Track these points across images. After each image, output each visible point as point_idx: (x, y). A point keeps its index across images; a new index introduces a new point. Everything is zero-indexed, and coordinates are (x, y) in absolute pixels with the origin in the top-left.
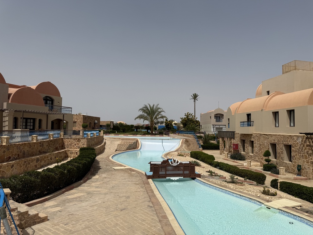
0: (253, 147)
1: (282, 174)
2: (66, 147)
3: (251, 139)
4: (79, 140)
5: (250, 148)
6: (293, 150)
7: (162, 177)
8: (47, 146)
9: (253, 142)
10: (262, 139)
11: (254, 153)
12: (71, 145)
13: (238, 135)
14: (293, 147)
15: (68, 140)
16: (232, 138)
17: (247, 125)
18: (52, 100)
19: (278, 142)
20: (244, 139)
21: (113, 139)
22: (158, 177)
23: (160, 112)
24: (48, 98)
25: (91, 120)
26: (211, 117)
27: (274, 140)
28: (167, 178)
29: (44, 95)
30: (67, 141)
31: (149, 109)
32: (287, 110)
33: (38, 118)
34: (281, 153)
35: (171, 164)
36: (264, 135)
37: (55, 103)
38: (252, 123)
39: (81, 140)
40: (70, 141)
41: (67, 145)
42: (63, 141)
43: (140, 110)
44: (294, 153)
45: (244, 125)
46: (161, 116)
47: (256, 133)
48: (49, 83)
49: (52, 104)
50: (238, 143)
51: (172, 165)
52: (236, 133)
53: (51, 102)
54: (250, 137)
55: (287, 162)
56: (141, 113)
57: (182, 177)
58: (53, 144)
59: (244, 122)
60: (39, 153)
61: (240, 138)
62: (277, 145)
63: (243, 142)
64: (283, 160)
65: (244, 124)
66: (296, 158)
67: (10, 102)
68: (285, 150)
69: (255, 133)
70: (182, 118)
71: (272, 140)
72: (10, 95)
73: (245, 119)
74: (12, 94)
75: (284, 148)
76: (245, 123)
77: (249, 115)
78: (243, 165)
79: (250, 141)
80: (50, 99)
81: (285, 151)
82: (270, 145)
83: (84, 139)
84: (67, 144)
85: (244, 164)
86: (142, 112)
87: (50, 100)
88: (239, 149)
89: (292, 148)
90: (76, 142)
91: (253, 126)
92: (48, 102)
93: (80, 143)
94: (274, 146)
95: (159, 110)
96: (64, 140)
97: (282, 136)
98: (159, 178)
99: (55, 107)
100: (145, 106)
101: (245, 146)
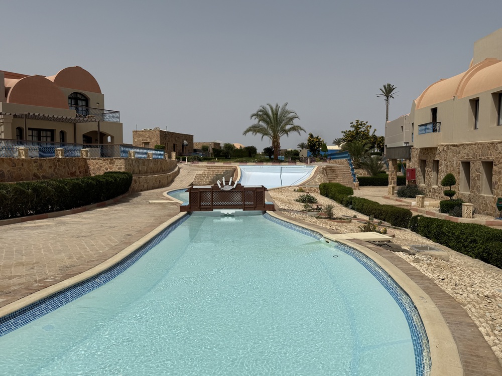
0: (437, 172)
1: (465, 215)
2: (91, 173)
3: (435, 156)
4: (112, 161)
5: (433, 175)
6: (496, 171)
7: (207, 209)
8: (50, 167)
9: (438, 161)
11: (439, 184)
12: (100, 170)
13: (416, 152)
14: (496, 165)
15: (93, 161)
16: (407, 159)
17: (431, 130)
18: (87, 100)
19: (473, 157)
20: (424, 159)
21: (196, 168)
22: (199, 208)
23: (291, 119)
24: (79, 96)
25: (176, 140)
27: (468, 155)
28: (215, 211)
29: (70, 91)
30: (93, 163)
31: (270, 113)
32: (492, 93)
33: (58, 128)
34: (476, 179)
35: (220, 187)
36: (454, 146)
37: (92, 104)
38: (438, 124)
39: (115, 162)
40: (97, 163)
41: (94, 170)
42: (86, 162)
43: (254, 117)
44: (496, 176)
45: (427, 131)
46: (293, 126)
47: (443, 145)
48: (78, 69)
49: (87, 105)
50: (416, 167)
51: (222, 189)
52: (413, 149)
53: (84, 103)
54: (434, 154)
55: (485, 195)
56: (255, 121)
57: (242, 210)
58: (64, 165)
59: (426, 125)
60: (33, 177)
61: (419, 157)
62: (471, 164)
63: (423, 163)
64: (479, 191)
65: (426, 129)
66: (499, 186)
67: (8, 102)
68: (484, 172)
69: (441, 145)
70: (345, 133)
71: (465, 155)
72: (7, 90)
73: (429, 119)
74: (10, 88)
75: (482, 168)
76: (429, 126)
77: (434, 111)
78: (411, 206)
79: (434, 161)
80: (83, 98)
81: (485, 175)
82: (461, 165)
83: (119, 159)
84: (93, 167)
85: (411, 203)
86: (257, 120)
87: (82, 100)
88: (417, 179)
89: (494, 167)
90: (107, 164)
91: (439, 131)
92: (80, 103)
93: (115, 166)
94: (467, 165)
95: (290, 115)
96: (88, 161)
97: (480, 146)
98: (200, 211)
99: (91, 111)
100: (262, 108)
101: (426, 172)
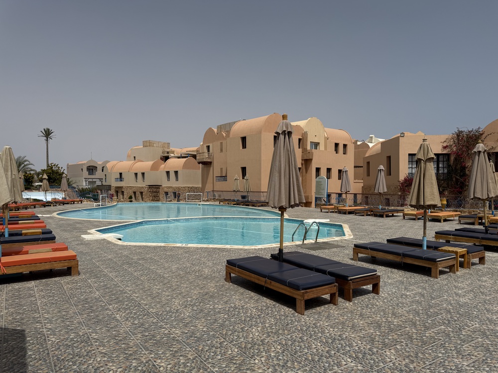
0: (123, 195)
5: (122, 196)
10: (129, 189)
13: (113, 188)
14: (143, 192)
16: (109, 190)
19: (136, 191)
20: (117, 190)
26: (82, 169)
34: (138, 197)
36: (130, 186)
38: (123, 179)
44: (144, 196)
47: (125, 186)
50: (113, 193)
54: (122, 189)
63: (117, 192)
64: (139, 200)
76: (118, 179)
77: (121, 174)
81: (140, 195)
82: (132, 193)
95: (26, 163)
97: (138, 187)
101: (118, 195)
